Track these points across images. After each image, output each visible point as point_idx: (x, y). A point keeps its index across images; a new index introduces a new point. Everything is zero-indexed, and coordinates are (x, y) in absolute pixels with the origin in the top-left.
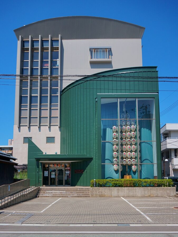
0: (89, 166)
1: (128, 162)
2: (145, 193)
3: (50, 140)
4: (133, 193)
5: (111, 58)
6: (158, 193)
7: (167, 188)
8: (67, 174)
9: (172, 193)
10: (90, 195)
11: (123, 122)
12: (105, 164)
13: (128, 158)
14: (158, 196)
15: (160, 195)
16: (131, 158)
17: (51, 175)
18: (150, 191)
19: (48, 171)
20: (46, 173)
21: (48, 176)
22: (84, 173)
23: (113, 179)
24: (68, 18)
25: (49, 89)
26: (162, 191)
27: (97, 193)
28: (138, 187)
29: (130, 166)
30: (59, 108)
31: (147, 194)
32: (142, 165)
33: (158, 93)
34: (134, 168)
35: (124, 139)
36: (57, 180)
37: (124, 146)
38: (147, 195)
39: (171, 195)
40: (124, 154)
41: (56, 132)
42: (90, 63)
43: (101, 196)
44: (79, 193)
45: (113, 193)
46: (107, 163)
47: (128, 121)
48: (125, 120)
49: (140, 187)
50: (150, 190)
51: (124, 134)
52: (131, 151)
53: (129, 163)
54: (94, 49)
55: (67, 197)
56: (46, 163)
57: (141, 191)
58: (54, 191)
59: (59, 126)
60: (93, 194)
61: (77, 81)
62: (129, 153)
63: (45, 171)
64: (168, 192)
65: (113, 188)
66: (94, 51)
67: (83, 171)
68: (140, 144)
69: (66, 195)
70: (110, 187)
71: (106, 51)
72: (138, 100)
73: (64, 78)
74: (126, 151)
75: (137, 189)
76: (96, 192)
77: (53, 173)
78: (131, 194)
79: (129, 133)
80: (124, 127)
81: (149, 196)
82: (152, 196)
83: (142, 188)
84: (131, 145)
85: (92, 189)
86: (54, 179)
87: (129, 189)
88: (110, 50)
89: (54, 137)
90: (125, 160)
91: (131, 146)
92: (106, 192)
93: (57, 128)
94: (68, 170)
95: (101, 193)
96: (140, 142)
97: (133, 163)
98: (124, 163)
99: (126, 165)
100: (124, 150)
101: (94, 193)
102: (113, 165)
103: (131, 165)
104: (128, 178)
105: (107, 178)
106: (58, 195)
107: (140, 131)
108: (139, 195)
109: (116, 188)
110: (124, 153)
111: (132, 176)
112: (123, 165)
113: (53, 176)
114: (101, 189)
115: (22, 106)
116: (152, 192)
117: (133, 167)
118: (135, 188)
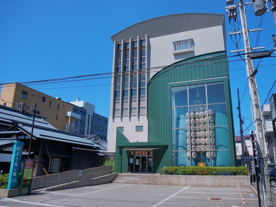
0: (166, 153)
1: (202, 148)
2: (214, 182)
3: (139, 128)
4: (202, 181)
5: (193, 48)
6: (230, 182)
7: (240, 177)
8: (150, 161)
9: (246, 183)
10: (159, 183)
11: (196, 108)
12: (178, 152)
13: (202, 144)
14: (230, 185)
15: (231, 184)
16: (205, 144)
17: (135, 162)
18: (220, 180)
19: (133, 159)
20: (131, 160)
21: (132, 163)
22: (162, 160)
23: (186, 166)
24: (153, 19)
25: (138, 83)
26: (234, 180)
27: (166, 181)
28: (208, 175)
29: (204, 153)
30: (146, 99)
31: (217, 182)
32: (217, 152)
33: (228, 76)
34: (208, 155)
35: (197, 125)
36: (141, 167)
37: (197, 132)
38: (217, 184)
39: (245, 185)
40: (197, 141)
41: (144, 121)
42: (174, 55)
43: (170, 184)
44: (151, 180)
45: (181, 180)
46: (180, 150)
47: (201, 107)
48: (198, 106)
49: (210, 175)
50: (221, 178)
51: (197, 120)
52: (205, 137)
53: (203, 150)
54: (176, 42)
55: (138, 184)
56: (137, 151)
57: (210, 180)
58: (129, 178)
59: (146, 115)
60: (162, 182)
61: (159, 72)
62: (203, 139)
63: (130, 159)
64: (241, 181)
65: (181, 176)
66: (177, 44)
67: (162, 158)
68: (214, 130)
69: (138, 181)
70: (178, 175)
71: (188, 42)
72: (207, 86)
73: (151, 70)
74: (200, 137)
75: (206, 177)
76: (165, 179)
77: (137, 160)
78: (200, 183)
79: (202, 119)
80: (197, 113)
81: (220, 185)
82: (223, 185)
83: (211, 177)
84: (205, 130)
85: (161, 176)
86: (138, 166)
87: (197, 177)
88: (192, 41)
89: (143, 126)
90: (198, 147)
91: (205, 132)
92: (175, 180)
93: (145, 117)
94: (151, 157)
95: (169, 181)
96: (215, 127)
97: (207, 150)
98: (198, 150)
99: (200, 151)
100: (197, 136)
101: (163, 180)
102: (187, 152)
103: (206, 151)
104: (202, 166)
105: (180, 166)
106: (131, 181)
107: (214, 116)
108: (209, 184)
109: (184, 176)
110: (198, 139)
111: (206, 163)
112: (197, 151)
113: (137, 163)
114: (170, 176)
115: (116, 100)
116: (222, 181)
117: (207, 153)
118: (203, 176)
